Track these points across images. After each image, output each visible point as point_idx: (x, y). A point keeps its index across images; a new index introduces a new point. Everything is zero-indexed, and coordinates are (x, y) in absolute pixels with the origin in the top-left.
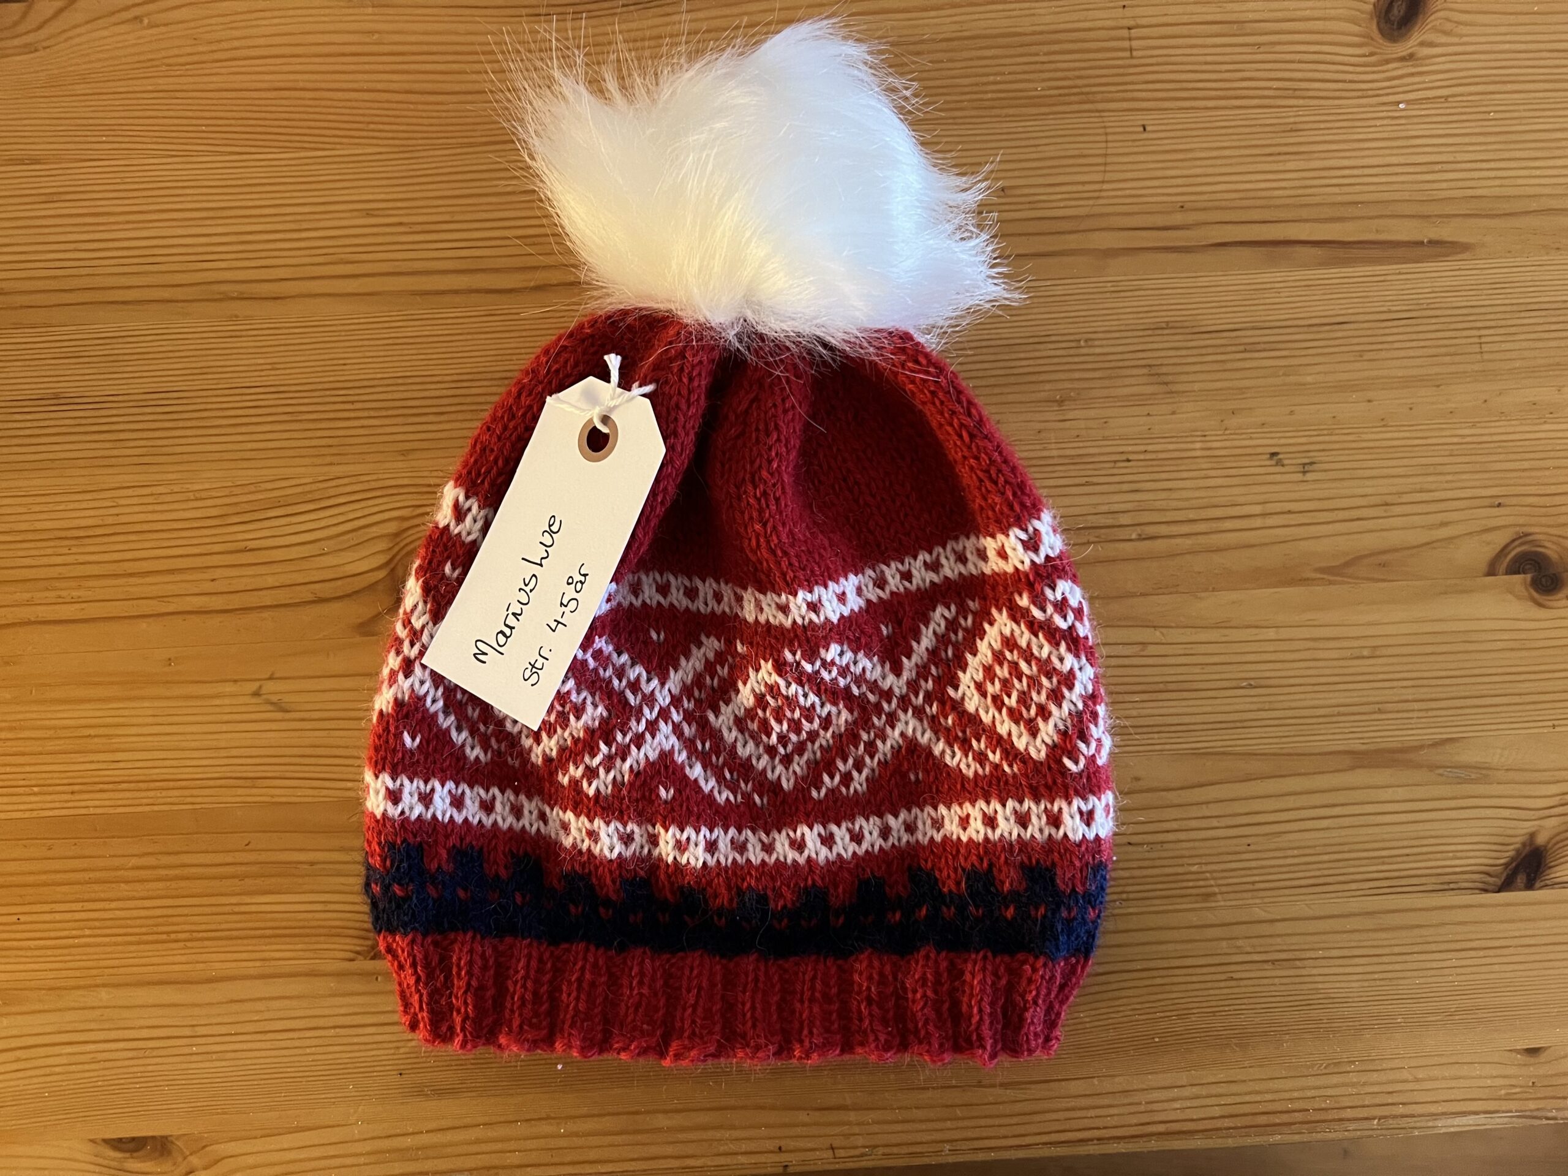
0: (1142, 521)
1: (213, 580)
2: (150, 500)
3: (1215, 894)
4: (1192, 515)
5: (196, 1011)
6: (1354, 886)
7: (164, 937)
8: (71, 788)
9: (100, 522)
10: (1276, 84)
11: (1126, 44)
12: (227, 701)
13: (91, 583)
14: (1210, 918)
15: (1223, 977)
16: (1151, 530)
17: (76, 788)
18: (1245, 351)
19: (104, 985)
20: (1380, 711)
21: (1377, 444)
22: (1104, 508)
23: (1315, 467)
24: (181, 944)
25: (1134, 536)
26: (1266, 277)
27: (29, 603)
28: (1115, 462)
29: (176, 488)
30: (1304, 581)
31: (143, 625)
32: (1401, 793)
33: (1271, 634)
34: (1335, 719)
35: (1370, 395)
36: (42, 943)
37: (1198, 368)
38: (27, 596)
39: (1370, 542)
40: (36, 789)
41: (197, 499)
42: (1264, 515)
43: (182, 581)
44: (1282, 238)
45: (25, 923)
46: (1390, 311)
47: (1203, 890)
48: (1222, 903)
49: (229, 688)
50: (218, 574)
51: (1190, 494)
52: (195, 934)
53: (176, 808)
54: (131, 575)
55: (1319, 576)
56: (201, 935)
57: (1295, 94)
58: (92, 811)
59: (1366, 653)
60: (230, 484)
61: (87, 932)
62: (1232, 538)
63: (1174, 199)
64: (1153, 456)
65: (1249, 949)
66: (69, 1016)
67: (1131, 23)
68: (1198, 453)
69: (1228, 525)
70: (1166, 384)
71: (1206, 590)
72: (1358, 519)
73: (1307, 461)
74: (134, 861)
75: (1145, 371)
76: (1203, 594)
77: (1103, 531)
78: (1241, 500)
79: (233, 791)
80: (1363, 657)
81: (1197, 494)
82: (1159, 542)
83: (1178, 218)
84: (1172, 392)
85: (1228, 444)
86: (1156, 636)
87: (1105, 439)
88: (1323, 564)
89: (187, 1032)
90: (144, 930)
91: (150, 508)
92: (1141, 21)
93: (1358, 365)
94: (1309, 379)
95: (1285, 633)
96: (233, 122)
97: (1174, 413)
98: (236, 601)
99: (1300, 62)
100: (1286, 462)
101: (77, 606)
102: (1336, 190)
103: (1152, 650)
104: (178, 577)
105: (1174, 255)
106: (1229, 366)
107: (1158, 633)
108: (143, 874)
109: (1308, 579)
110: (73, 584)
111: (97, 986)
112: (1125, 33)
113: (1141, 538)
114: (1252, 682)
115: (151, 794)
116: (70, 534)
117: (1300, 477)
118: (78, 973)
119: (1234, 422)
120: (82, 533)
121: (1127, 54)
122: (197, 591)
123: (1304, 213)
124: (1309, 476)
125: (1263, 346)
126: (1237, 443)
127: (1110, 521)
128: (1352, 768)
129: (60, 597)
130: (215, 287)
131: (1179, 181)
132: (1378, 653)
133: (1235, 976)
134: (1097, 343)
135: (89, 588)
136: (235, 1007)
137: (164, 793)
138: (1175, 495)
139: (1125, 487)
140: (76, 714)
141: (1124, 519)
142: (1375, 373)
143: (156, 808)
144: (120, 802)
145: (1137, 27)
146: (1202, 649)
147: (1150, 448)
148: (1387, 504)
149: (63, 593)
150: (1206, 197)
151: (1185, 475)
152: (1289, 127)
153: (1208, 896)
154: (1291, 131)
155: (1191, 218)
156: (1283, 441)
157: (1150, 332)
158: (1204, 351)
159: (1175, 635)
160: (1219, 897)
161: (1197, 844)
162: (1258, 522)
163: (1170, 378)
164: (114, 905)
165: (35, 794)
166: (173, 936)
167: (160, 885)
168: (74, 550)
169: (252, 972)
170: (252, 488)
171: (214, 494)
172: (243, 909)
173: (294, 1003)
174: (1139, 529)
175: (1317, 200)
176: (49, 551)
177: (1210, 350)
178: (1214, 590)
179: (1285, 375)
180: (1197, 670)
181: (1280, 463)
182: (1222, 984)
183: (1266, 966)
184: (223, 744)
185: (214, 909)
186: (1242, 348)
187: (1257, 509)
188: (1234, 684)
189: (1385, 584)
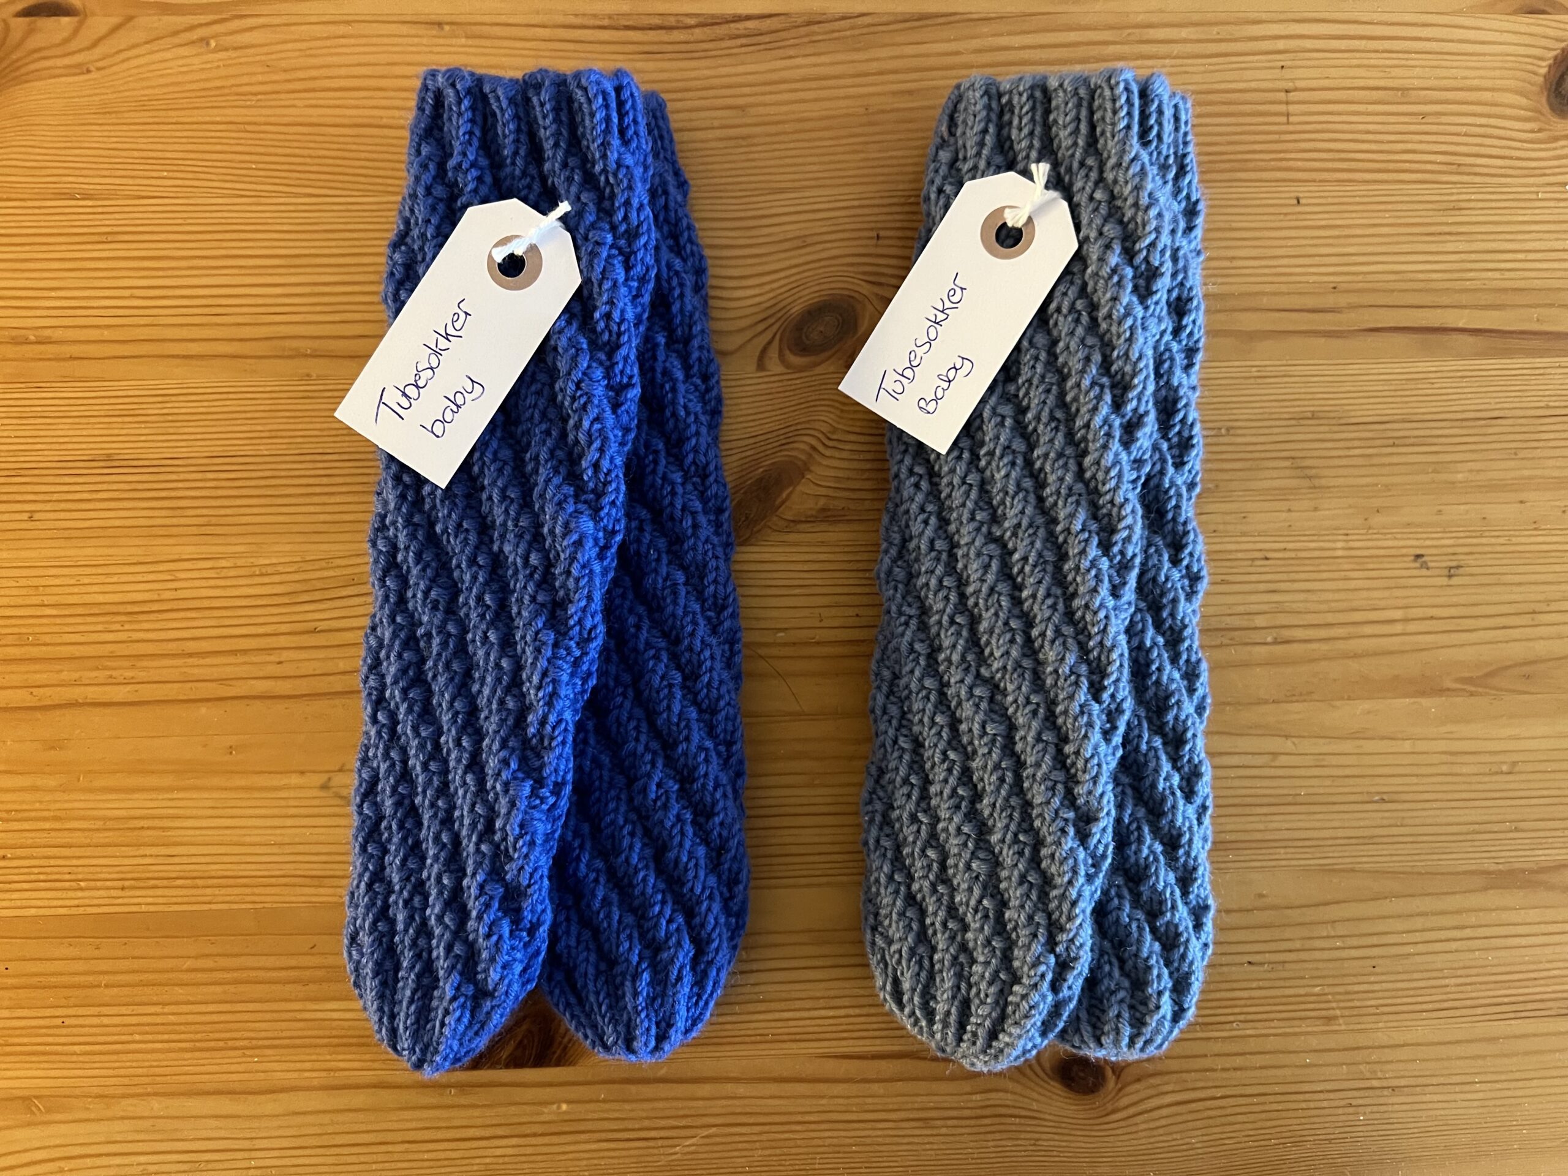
0: (1278, 623)
1: (280, 663)
2: (212, 574)
3: (1335, 1018)
4: (1330, 618)
5: (255, 1124)
6: (1479, 1011)
7: (221, 1044)
8: (120, 884)
9: (156, 597)
10: (1439, 158)
11: (1282, 108)
12: (292, 794)
13: (145, 663)
14: (1331, 1042)
15: (1342, 1103)
16: (1287, 634)
17: (127, 883)
18: (1394, 445)
19: (156, 1094)
20: (1517, 830)
21: (1528, 548)
22: (1241, 609)
23: (1461, 571)
24: (239, 1052)
25: (1269, 639)
26: (1422, 366)
27: (76, 683)
28: (1253, 560)
29: (240, 562)
30: (1442, 691)
31: (203, 710)
32: (1533, 915)
33: (1407, 746)
34: (1469, 837)
35: (1523, 496)
36: (88, 1048)
37: (1344, 462)
38: (76, 675)
39: (1517, 651)
40: (82, 884)
41: (262, 575)
42: (1406, 620)
43: (245, 663)
44: (1437, 325)
45: (69, 1027)
46: (1548, 407)
47: (1324, 1013)
48: (1343, 1027)
49: (295, 780)
50: (285, 655)
51: (1330, 596)
52: (254, 1042)
53: (235, 906)
54: (190, 655)
55: (1459, 686)
56: (261, 1043)
57: (1459, 169)
58: (144, 908)
59: (1505, 768)
60: (298, 559)
61: (137, 1037)
62: (1372, 643)
63: (1326, 279)
64: (1293, 555)
65: (1368, 1075)
66: (117, 1126)
67: (1290, 85)
68: (1340, 553)
69: (1368, 630)
70: (1310, 478)
71: (1342, 698)
72: (1504, 627)
73: (1454, 564)
74: (189, 963)
75: (1287, 463)
76: (1338, 703)
77: (1237, 633)
78: (1382, 604)
79: (298, 890)
80: (1502, 773)
81: (1337, 596)
82: (1295, 646)
83: (1330, 301)
84: (1315, 487)
85: (1370, 544)
86: (1289, 745)
87: (1244, 534)
88: (1467, 675)
89: (246, 1144)
90: (199, 1036)
91: (212, 583)
92: (1300, 84)
93: (1512, 464)
94: (1460, 476)
95: (1421, 746)
96: (308, 160)
97: (1316, 509)
98: (303, 687)
99: (1466, 135)
100: (1430, 564)
101: (129, 688)
102: (1497, 275)
103: (1283, 760)
104: (241, 659)
105: (1323, 340)
106: (1375, 461)
107: (1289, 743)
108: (200, 977)
109: (1448, 689)
110: (126, 663)
111: (148, 1094)
112: (1282, 96)
113: (1276, 642)
114: (1385, 797)
115: (208, 891)
116: (121, 609)
117: (1444, 581)
118: (126, 1081)
119: (1377, 520)
120: (136, 609)
121: (1284, 119)
122: (261, 674)
123: (1464, 299)
124: (1455, 581)
125: (1411, 441)
126: (1380, 543)
127: (1245, 624)
128: (1486, 889)
129: (111, 677)
130: (287, 343)
131: (1334, 260)
132: (1517, 769)
133: (1354, 1102)
134: (1240, 432)
135: (144, 668)
136: (299, 1119)
137: (223, 891)
138: (1314, 597)
139: (1262, 587)
140: (129, 804)
141: (1260, 621)
142: (1526, 473)
143: (214, 907)
144: (174, 900)
145: (1296, 90)
146: (1334, 760)
147: (1290, 546)
148: (1534, 612)
149: (114, 673)
150: (1360, 278)
151: (1325, 575)
152: (1452, 205)
153: (1329, 1019)
154: (1454, 209)
155: (1343, 300)
156: (1428, 543)
157: (1293, 422)
158: (1349, 444)
159: (1307, 746)
160: (1341, 1021)
161: (1321, 965)
162: (1398, 628)
163: (1313, 472)
164: (167, 1009)
165: (82, 889)
166: (230, 1043)
167: (218, 989)
168: (127, 627)
169: (315, 1083)
170: (323, 564)
171: (281, 569)
172: (307, 1015)
173: (361, 1116)
174: (1274, 632)
175: (1477, 284)
176: (100, 627)
177: (1356, 443)
178: (1349, 699)
179: (1435, 471)
180: (1328, 782)
181: (1425, 566)
182: (1340, 1111)
183: (1385, 1092)
184: (287, 840)
185: (275, 1016)
186: (1391, 442)
187: (1398, 614)
188: (1366, 798)
189: (1526, 697)
